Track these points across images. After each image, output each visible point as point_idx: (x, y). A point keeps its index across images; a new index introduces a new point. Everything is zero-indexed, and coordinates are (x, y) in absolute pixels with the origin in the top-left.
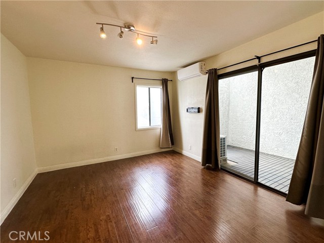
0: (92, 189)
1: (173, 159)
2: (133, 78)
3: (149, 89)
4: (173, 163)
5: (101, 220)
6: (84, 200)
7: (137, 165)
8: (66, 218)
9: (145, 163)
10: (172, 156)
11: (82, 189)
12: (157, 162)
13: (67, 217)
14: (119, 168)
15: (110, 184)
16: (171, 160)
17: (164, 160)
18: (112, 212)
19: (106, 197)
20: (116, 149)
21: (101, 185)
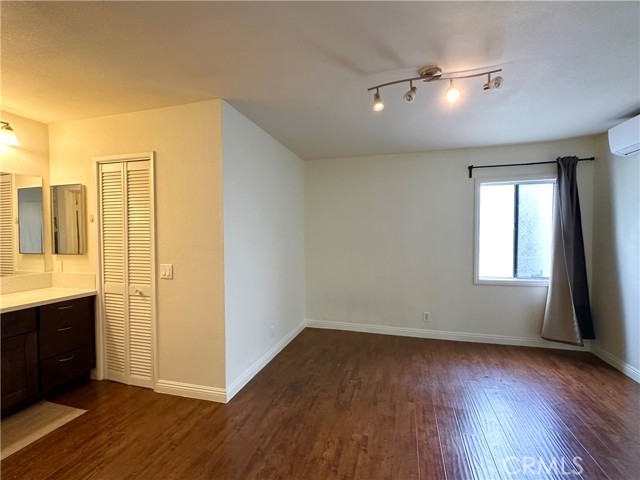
0: (360, 379)
1: (578, 379)
2: (471, 168)
3: (517, 187)
4: (572, 389)
5: (352, 440)
6: (343, 392)
7: (465, 362)
8: (310, 408)
9: (488, 364)
10: (580, 368)
11: (347, 371)
12: (522, 371)
13: (312, 405)
14: (423, 355)
15: (394, 380)
16: (570, 377)
17: (546, 371)
18: (375, 436)
19: (375, 404)
20: (427, 315)
21: (379, 377)
